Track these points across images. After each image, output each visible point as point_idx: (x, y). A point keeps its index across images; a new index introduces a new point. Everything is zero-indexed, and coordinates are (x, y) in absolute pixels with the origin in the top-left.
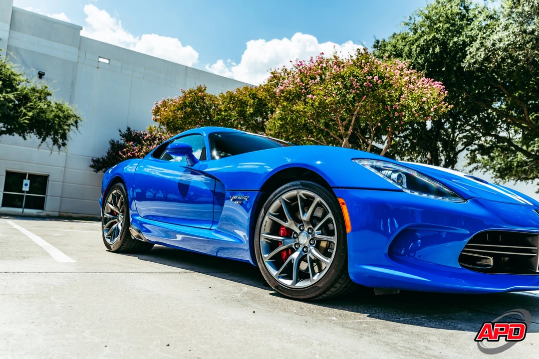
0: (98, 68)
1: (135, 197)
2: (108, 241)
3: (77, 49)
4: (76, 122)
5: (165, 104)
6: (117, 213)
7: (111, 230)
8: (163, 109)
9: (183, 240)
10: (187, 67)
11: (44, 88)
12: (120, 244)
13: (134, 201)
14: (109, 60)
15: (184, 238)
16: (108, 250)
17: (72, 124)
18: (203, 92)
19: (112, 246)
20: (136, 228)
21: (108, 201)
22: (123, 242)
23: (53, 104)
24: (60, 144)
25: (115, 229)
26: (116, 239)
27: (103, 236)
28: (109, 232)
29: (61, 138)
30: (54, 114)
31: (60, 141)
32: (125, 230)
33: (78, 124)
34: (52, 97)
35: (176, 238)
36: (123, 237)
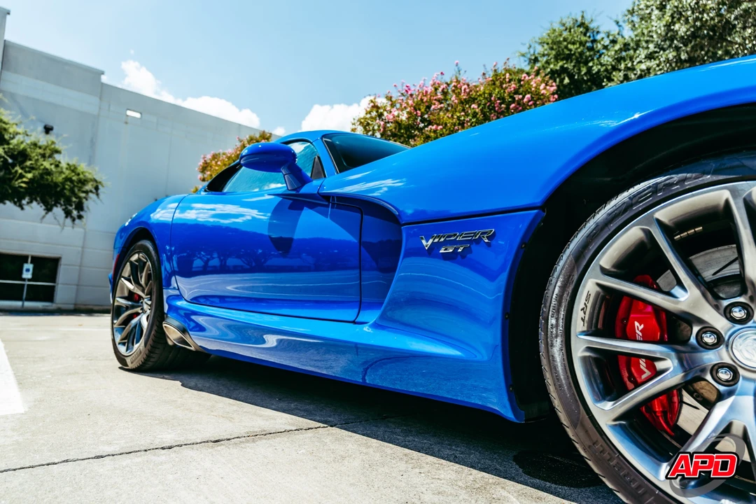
0: (126, 123)
1: (176, 269)
2: (122, 349)
3: (98, 99)
4: (97, 188)
5: (215, 157)
6: (140, 297)
7: (128, 328)
8: (214, 162)
9: (281, 346)
10: (240, 125)
11: (50, 143)
12: (145, 356)
13: (173, 278)
14: (141, 114)
15: (281, 340)
16: (121, 366)
17: (91, 191)
18: (268, 139)
19: (128, 360)
20: (176, 323)
21: (123, 275)
22: (150, 352)
23: (64, 165)
24: (76, 217)
25: (135, 326)
26: (136, 346)
27: (114, 340)
28: (125, 333)
29: (76, 209)
30: (63, 176)
31: (75, 213)
32: (155, 328)
33: (99, 191)
34: (61, 155)
35: (264, 342)
36: (150, 342)
